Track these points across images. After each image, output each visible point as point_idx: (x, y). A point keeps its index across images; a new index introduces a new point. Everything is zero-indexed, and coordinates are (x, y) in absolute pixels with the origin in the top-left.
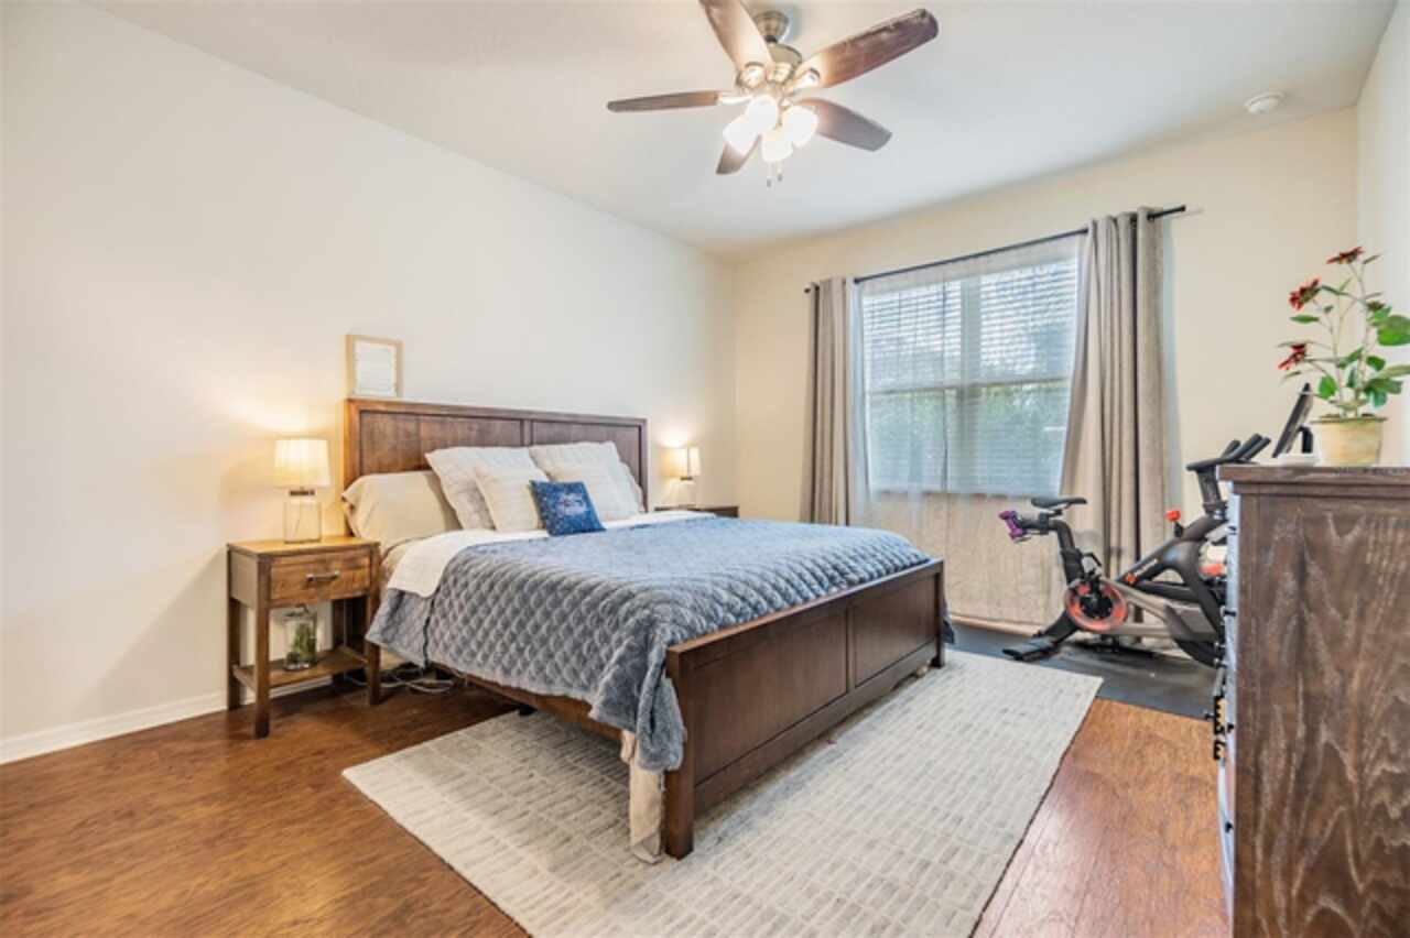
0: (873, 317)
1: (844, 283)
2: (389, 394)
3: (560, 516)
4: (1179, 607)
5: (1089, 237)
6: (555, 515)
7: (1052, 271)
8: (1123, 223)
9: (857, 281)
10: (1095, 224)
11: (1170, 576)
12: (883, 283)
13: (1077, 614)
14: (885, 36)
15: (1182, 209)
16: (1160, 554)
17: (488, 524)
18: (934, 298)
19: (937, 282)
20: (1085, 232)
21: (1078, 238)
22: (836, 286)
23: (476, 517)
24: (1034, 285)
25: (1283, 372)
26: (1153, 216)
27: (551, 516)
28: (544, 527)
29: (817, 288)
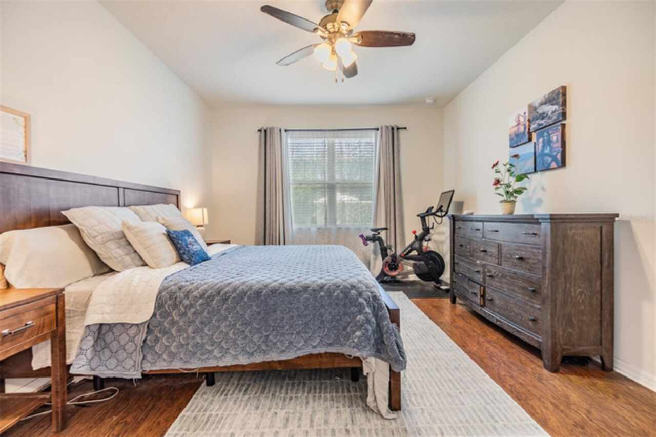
0: (293, 149)
1: (280, 131)
2: (19, 159)
3: (192, 252)
4: (418, 263)
5: (379, 132)
6: (188, 251)
7: (365, 141)
8: (390, 128)
9: (286, 131)
10: (382, 127)
11: (414, 253)
12: (297, 134)
13: (387, 270)
14: (397, 36)
15: (405, 128)
16: (411, 245)
17: (141, 263)
18: (321, 144)
19: (322, 138)
20: (378, 129)
21: (374, 132)
22: (277, 131)
23: (128, 259)
24: (360, 146)
25: (495, 187)
26: (398, 129)
27: (186, 253)
28: (182, 260)
29: (266, 131)
